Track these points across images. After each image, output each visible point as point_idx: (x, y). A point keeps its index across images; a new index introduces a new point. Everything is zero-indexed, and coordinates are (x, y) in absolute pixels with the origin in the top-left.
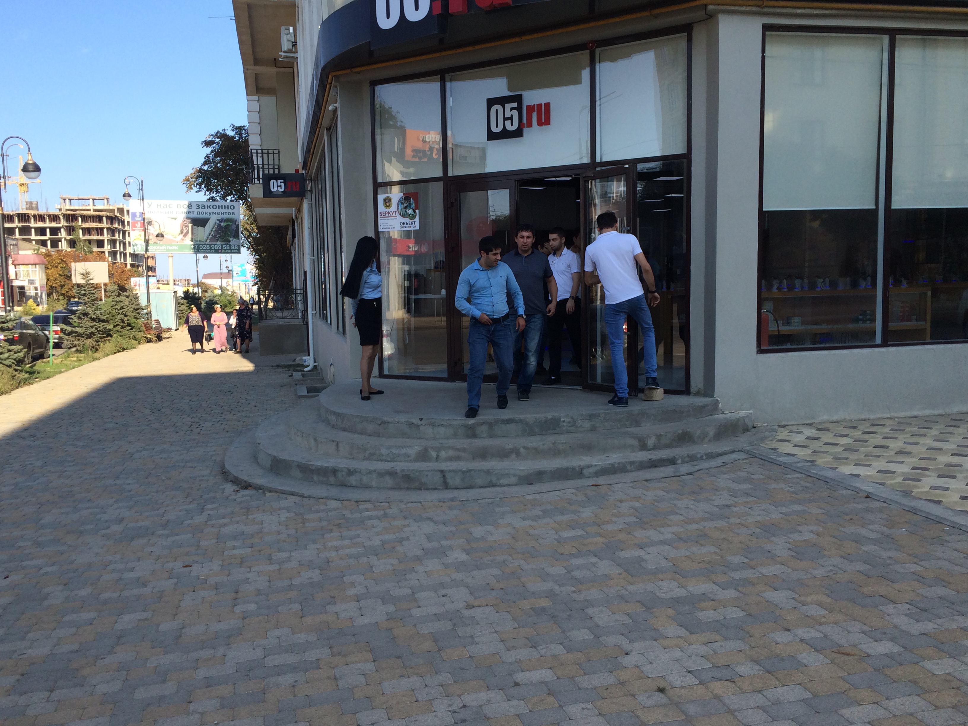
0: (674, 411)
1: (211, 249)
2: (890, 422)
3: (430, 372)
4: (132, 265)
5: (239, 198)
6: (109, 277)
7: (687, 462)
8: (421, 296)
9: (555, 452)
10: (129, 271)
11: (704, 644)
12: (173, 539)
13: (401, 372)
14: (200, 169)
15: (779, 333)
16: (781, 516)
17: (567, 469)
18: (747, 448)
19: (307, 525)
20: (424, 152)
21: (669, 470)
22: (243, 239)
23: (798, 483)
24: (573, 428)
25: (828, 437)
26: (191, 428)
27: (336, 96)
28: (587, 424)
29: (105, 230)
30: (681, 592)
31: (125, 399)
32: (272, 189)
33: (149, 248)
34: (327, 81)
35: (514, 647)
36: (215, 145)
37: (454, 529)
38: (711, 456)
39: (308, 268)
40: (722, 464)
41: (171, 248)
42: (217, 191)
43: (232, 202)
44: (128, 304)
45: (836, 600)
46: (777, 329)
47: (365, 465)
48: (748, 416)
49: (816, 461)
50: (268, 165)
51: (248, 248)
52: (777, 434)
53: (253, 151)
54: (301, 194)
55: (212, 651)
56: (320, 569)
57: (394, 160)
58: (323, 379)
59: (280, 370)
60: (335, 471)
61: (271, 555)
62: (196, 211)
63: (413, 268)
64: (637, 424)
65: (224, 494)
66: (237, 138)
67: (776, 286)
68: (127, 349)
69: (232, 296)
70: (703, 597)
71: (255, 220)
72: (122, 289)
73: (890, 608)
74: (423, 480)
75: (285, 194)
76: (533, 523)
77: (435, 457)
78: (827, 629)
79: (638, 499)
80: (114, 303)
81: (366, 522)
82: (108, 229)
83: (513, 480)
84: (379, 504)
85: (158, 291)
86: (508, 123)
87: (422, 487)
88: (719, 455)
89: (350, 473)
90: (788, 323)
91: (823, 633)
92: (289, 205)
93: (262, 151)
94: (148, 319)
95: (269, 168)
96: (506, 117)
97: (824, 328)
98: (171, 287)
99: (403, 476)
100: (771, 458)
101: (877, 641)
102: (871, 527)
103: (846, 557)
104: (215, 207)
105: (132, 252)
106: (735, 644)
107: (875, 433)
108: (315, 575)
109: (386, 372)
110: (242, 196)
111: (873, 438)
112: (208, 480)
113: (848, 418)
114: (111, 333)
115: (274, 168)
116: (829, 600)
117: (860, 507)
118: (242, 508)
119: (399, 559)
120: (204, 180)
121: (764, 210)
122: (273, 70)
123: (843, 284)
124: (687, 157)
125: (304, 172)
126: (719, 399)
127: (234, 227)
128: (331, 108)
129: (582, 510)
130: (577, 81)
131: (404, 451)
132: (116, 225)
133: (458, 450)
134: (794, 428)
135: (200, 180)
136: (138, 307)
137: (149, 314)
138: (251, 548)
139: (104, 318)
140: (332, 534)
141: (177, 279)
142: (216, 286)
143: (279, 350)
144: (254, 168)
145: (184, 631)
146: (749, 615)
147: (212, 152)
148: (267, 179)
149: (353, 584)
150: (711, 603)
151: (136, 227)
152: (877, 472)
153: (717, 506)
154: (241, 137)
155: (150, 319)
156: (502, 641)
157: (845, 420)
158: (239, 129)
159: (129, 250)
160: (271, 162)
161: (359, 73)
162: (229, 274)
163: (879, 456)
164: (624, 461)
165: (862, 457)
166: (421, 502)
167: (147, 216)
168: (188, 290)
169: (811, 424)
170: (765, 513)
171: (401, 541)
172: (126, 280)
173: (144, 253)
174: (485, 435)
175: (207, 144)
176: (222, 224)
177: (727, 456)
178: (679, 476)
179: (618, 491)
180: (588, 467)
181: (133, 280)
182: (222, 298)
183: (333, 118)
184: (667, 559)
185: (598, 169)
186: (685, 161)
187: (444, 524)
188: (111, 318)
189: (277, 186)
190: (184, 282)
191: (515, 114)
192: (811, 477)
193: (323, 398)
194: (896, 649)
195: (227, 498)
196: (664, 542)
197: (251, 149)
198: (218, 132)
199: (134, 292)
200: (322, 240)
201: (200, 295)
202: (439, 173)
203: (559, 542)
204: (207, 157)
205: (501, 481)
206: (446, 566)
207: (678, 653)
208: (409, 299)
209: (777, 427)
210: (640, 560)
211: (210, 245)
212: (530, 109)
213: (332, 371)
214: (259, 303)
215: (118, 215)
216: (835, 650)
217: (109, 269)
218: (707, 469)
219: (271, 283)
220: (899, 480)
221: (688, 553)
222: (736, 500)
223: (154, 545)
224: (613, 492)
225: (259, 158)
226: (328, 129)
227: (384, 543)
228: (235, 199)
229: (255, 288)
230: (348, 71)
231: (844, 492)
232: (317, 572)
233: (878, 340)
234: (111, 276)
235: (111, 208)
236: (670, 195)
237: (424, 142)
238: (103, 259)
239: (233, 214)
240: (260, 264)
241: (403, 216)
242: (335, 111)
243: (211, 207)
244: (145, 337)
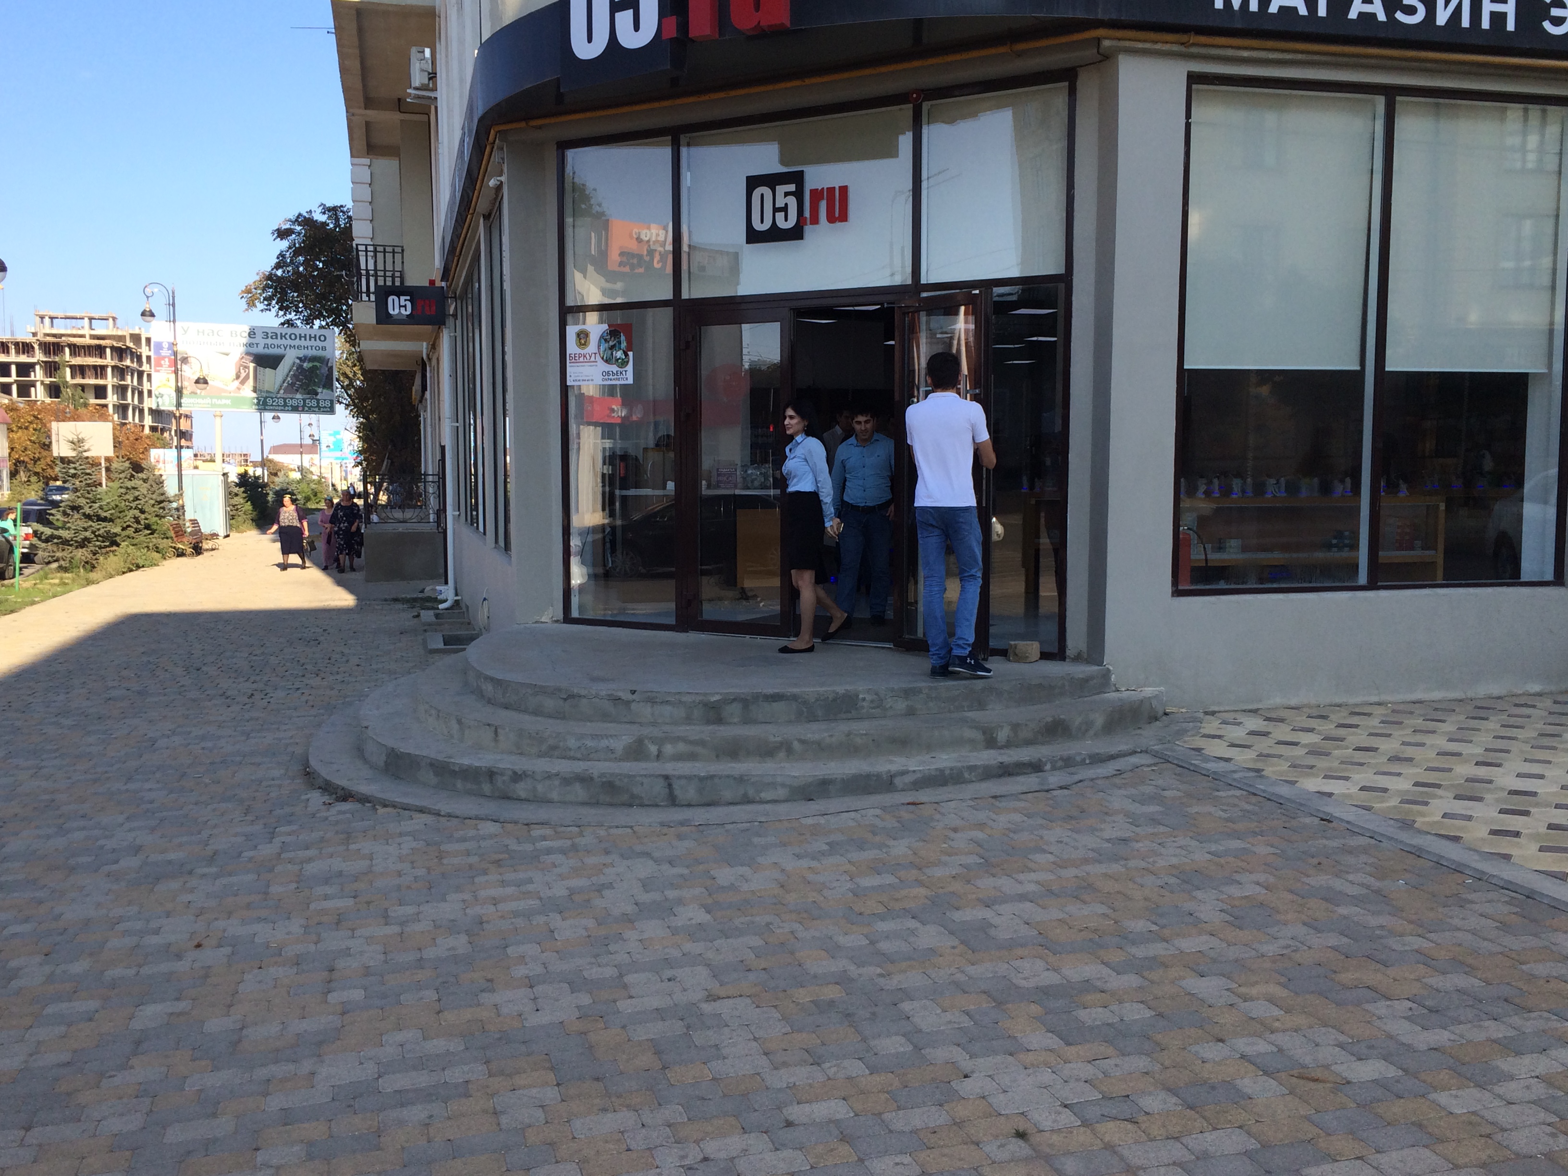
0: (1040, 685)
1: (285, 405)
2: (1379, 711)
3: (644, 615)
4: (153, 429)
5: (334, 323)
6: (115, 447)
7: (1060, 768)
8: (632, 492)
9: (850, 749)
10: (148, 437)
11: (1089, 1062)
12: (224, 881)
13: (598, 615)
14: (271, 274)
15: (1207, 563)
16: (1209, 856)
17: (868, 776)
18: (1156, 748)
19: (445, 861)
20: (640, 257)
21: (1031, 781)
22: (338, 390)
23: (1235, 805)
24: (878, 710)
25: (1282, 732)
26: (251, 700)
27: (500, 164)
28: (901, 705)
29: (109, 370)
30: (1050, 978)
31: (142, 650)
32: (391, 312)
33: (182, 401)
34: (488, 139)
35: (785, 1064)
36: (294, 236)
37: (686, 871)
38: (1097, 759)
39: (447, 441)
40: (1115, 773)
41: (219, 402)
42: (297, 312)
43: (323, 330)
44: (145, 493)
45: (1296, 993)
46: (1204, 557)
47: (542, 765)
48: (1156, 696)
49: (1263, 770)
50: (385, 271)
51: (347, 406)
52: (1202, 725)
53: (360, 248)
54: (439, 320)
55: (291, 1067)
56: (468, 933)
57: (590, 268)
58: (469, 624)
59: (400, 606)
60: (491, 774)
61: (386, 909)
62: (262, 342)
63: (619, 444)
64: (981, 706)
65: (309, 809)
66: (331, 226)
67: (1202, 488)
68: (143, 567)
69: (319, 482)
70: (1087, 986)
71: (360, 359)
72: (137, 467)
73: (1381, 1008)
74: (637, 790)
75: (411, 319)
76: (814, 864)
77: (656, 753)
78: (1282, 1039)
79: (981, 826)
80: (123, 491)
81: (543, 858)
82: (113, 367)
83: (781, 793)
84: (563, 829)
85: (196, 471)
86: (780, 216)
87: (633, 802)
88: (1112, 757)
89: (517, 777)
90: (1220, 548)
91: (1276, 1046)
92: (418, 337)
93: (375, 249)
94: (178, 518)
95: (385, 276)
96: (777, 206)
97: (1276, 557)
98: (218, 467)
99: (603, 783)
100: (1192, 764)
101: (1361, 1059)
102: (1351, 877)
103: (1313, 926)
104: (293, 337)
105: (154, 407)
106: (1141, 1063)
107: (1357, 726)
108: (460, 943)
109: (575, 614)
110: (340, 319)
111: (1354, 734)
112: (280, 786)
113: (1313, 702)
114: (118, 539)
115: (393, 277)
116: (1285, 993)
117: (1335, 843)
118: (337, 833)
119: (596, 919)
120: (276, 292)
121: (1185, 367)
122: (394, 117)
123: (1308, 488)
124: (1066, 279)
125: (443, 284)
126: (1111, 668)
127: (325, 370)
128: (492, 183)
129: (891, 843)
130: (891, 152)
131: (604, 743)
132: (128, 362)
133: (692, 742)
134: (1229, 717)
135: (270, 292)
136: (162, 498)
137: (181, 509)
138: (355, 897)
139: (107, 514)
140: (486, 878)
141: (227, 452)
142: (292, 467)
143: (395, 573)
144: (361, 275)
145: (245, 1032)
146: (1160, 1015)
147: (290, 248)
148: (383, 294)
149: (522, 959)
150: (1099, 996)
151: (161, 366)
152: (1361, 789)
153: (1108, 841)
154: (337, 225)
155: (182, 517)
156: (766, 1054)
157: (1309, 706)
158: (333, 211)
159: (149, 403)
160: (389, 267)
161: (540, 127)
162: (314, 446)
163: (1362, 764)
164: (959, 765)
165: (1336, 764)
166: (631, 827)
167: (180, 348)
168: (246, 472)
169: (1255, 711)
170: (1184, 852)
171: (600, 889)
172: (143, 453)
173: (174, 409)
174: (736, 720)
175: (282, 234)
176: (305, 365)
177: (1122, 759)
178: (1047, 791)
179: (949, 813)
180: (903, 773)
181: (155, 453)
182: (304, 485)
183: (495, 199)
184: (1028, 924)
185: (924, 295)
186: (1062, 286)
187: (670, 863)
188: (119, 515)
189: (399, 307)
190: (238, 459)
191: (792, 202)
192: (1255, 794)
193: (473, 652)
194: (1392, 1072)
195: (313, 816)
196: (1023, 897)
197: (357, 245)
198: (300, 215)
199: (157, 473)
200: (472, 395)
201: (266, 480)
202: (667, 294)
203: (855, 895)
204: (282, 255)
205: (763, 795)
206: (674, 931)
207: (1046, 1076)
208: (612, 495)
209: (1201, 715)
210: (985, 926)
211: (285, 399)
212: (816, 195)
213: (486, 610)
214: (365, 495)
215: (131, 345)
216: (1295, 1072)
217: (114, 434)
218: (1092, 780)
219: (385, 463)
220: (1394, 802)
221: (1061, 916)
222: (1138, 830)
223: (192, 890)
224: (943, 814)
225: (369, 258)
226: (487, 217)
227: (572, 892)
228: (327, 324)
229: (358, 471)
230: (523, 124)
231: (1308, 820)
232: (463, 939)
233: (1363, 578)
234: (117, 444)
235: (120, 333)
236: (1035, 339)
237: (639, 240)
238: (104, 417)
239: (323, 348)
240: (367, 432)
241: (607, 361)
242: (499, 188)
243: (287, 336)
244: (174, 548)
